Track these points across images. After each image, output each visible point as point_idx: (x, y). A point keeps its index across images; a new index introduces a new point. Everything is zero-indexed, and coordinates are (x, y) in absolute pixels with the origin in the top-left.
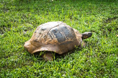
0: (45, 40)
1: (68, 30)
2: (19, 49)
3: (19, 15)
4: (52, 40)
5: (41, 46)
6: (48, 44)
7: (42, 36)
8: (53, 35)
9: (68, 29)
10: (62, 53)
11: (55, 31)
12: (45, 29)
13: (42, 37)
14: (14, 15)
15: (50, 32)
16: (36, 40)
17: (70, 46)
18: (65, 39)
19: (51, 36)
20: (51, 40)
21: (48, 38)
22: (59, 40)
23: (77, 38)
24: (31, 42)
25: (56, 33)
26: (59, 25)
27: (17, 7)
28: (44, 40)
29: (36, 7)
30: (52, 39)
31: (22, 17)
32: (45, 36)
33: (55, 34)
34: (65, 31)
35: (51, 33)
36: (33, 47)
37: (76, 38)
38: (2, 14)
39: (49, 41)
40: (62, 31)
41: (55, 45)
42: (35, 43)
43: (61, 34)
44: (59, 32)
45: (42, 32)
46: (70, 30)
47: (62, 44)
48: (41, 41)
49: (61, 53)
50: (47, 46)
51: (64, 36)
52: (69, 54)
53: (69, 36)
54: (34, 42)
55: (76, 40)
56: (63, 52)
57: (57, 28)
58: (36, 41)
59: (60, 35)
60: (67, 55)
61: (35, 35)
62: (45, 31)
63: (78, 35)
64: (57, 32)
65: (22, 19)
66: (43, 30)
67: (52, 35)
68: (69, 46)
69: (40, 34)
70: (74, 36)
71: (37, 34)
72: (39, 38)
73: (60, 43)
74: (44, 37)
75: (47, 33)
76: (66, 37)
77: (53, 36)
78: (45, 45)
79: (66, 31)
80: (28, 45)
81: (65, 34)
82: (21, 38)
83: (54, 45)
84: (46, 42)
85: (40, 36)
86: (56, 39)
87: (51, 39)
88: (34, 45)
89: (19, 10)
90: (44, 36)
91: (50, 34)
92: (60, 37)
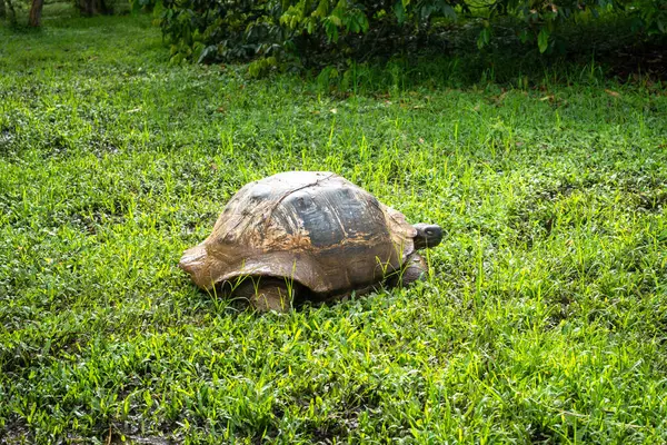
0: (263, 237)
1: (355, 203)
2: (161, 280)
3: (166, 167)
4: (289, 236)
5: (245, 257)
6: (273, 250)
7: (251, 222)
8: (295, 216)
9: (357, 198)
10: (325, 289)
11: (302, 203)
12: (266, 196)
13: (252, 227)
14: (144, 165)
15: (281, 207)
16: (228, 236)
17: (361, 265)
18: (339, 236)
19: (285, 221)
20: (284, 237)
21: (275, 226)
22: (317, 236)
23: (394, 238)
24: (208, 247)
25: (307, 212)
26: (321, 184)
27: (157, 137)
28: (259, 237)
29: (246, 137)
30: (290, 231)
31: (179, 176)
32: (264, 221)
33: (300, 215)
34: (344, 203)
35: (285, 212)
36: (216, 263)
37: (388, 235)
38: (91, 162)
39: (277, 240)
40: (332, 203)
41: (298, 256)
42: (225, 248)
43: (325, 214)
44: (319, 209)
45: (254, 208)
46: (364, 205)
47: (325, 254)
48: (247, 242)
49: (322, 288)
50: (266, 257)
51: (336, 222)
52: (356, 299)
53: (356, 224)
54: (218, 246)
55: (389, 244)
56: (330, 286)
57: (312, 192)
58: (226, 242)
59: (322, 217)
60: (346, 298)
61: (224, 221)
62: (263, 204)
63: (400, 229)
64: (309, 206)
65: (180, 183)
66: (257, 199)
67: (289, 219)
68: (356, 265)
69: (245, 213)
70: (379, 228)
71: (234, 217)
72: (238, 232)
73: (322, 249)
74: (260, 223)
75: (269, 212)
76: (346, 229)
77: (293, 219)
78: (262, 253)
79: (347, 206)
80: (197, 260)
81: (340, 217)
82: (170, 247)
83: (297, 253)
84: (266, 242)
85: (245, 223)
86: (304, 233)
87: (284, 233)
88: (219, 258)
89: (169, 147)
90: (260, 220)
91: (280, 213)
92: (321, 227)
